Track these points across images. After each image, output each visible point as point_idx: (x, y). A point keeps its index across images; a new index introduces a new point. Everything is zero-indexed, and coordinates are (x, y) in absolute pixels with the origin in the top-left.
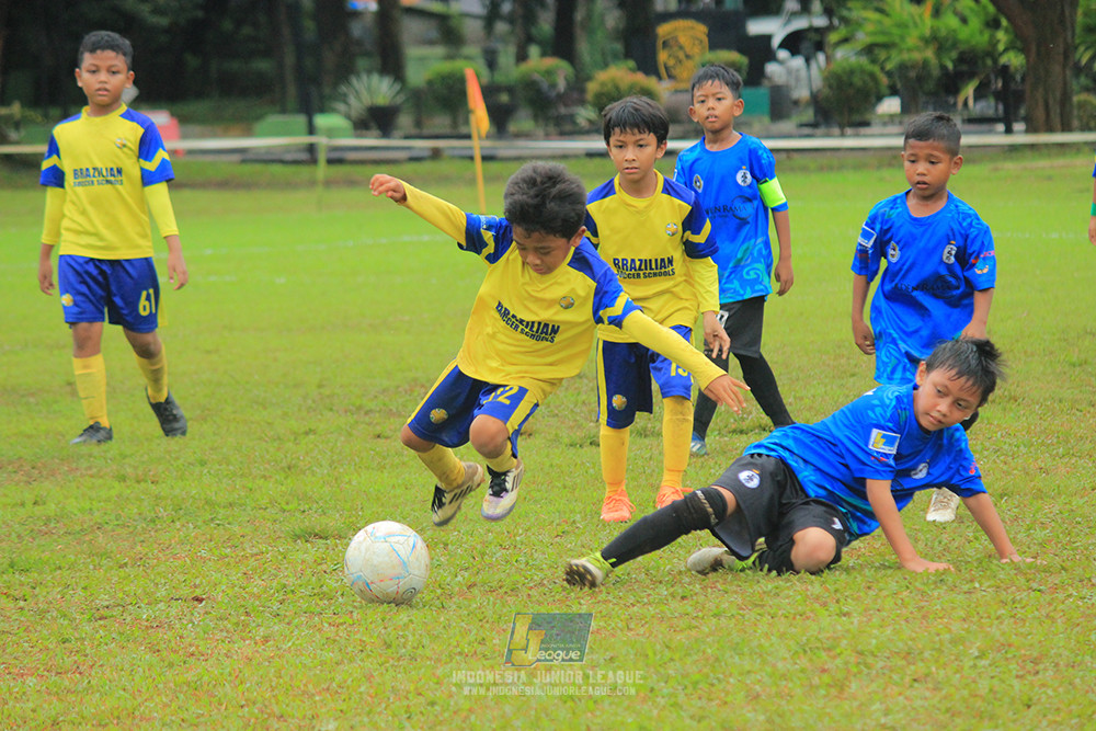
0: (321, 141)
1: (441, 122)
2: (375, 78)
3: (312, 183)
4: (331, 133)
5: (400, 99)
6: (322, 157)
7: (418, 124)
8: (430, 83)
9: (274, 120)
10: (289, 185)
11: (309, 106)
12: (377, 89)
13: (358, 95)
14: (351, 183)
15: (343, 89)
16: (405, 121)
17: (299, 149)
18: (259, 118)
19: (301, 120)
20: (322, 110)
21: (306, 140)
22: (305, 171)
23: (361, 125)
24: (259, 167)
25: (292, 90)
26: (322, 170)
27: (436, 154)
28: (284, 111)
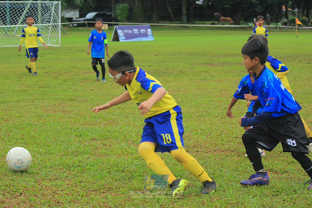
0: (278, 26)
1: (293, 24)
2: (285, 19)
3: (277, 31)
4: (279, 25)
5: (288, 21)
6: (278, 28)
7: (290, 25)
8: (291, 20)
9: (273, 23)
10: (274, 31)
11: (277, 22)
12: (285, 20)
13: (283, 21)
14: (281, 31)
15: (281, 20)
16: (288, 24)
17: (275, 27)
18: (271, 23)
19: (276, 24)
20: (278, 22)
21: (276, 26)
22: (276, 30)
23: (283, 24)
24: (271, 29)
25: (275, 20)
26: (278, 30)
27: (292, 28)
28: (274, 22)
